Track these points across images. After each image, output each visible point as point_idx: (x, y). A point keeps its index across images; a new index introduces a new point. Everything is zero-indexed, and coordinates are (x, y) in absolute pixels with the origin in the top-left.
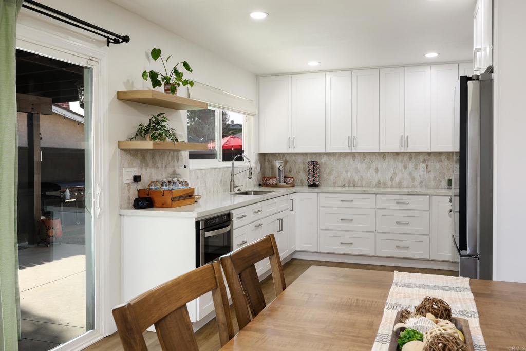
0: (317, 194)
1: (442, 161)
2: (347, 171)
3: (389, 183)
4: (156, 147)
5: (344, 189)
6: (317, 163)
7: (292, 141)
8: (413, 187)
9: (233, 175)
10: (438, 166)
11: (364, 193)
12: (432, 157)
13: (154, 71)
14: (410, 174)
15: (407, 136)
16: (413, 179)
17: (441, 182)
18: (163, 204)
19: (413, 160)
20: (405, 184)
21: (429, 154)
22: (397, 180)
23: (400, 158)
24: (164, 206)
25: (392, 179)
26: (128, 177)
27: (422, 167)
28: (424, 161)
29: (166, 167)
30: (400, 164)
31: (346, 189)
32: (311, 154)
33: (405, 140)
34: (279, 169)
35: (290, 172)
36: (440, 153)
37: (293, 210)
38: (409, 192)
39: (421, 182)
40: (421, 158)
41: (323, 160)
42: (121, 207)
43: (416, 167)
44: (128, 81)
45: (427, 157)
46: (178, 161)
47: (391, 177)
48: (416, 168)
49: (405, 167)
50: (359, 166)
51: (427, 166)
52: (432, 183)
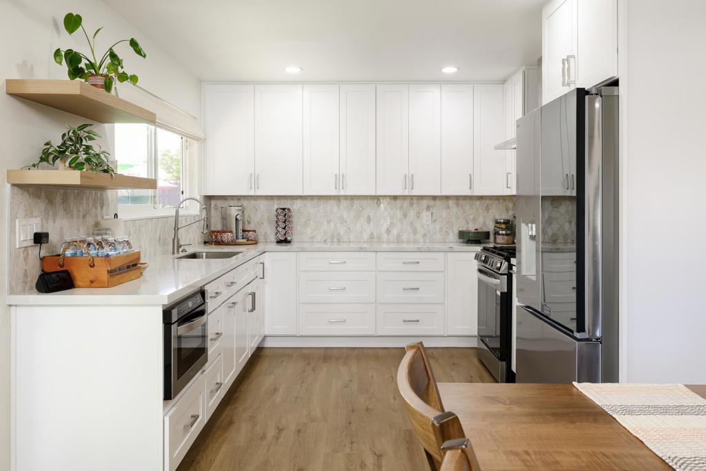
0: (295, 253)
1: (449, 208)
2: (329, 222)
3: (385, 237)
4: (87, 183)
5: (325, 246)
6: (289, 210)
7: (255, 179)
8: (415, 242)
9: (176, 229)
10: (444, 214)
11: (361, 250)
12: (438, 202)
13: (74, 50)
14: (412, 223)
15: (412, 175)
16: (415, 231)
17: (449, 234)
18: (92, 282)
19: (415, 206)
20: (405, 237)
21: (434, 198)
22: (395, 232)
23: (398, 202)
24: (94, 284)
25: (388, 231)
26: (24, 237)
27: (426, 216)
28: (428, 208)
29: (84, 216)
30: (398, 211)
31: (328, 246)
32: (280, 197)
33: (410, 180)
34: (236, 219)
35: (249, 223)
36: (448, 198)
37: (263, 278)
38: (419, 248)
39: (425, 235)
40: (425, 203)
41: (295, 206)
42: (12, 291)
43: (418, 215)
44: (25, 62)
45: (431, 202)
46: (102, 208)
47: (388, 229)
48: (418, 217)
49: (405, 215)
50: (345, 215)
51: (432, 213)
52: (438, 237)
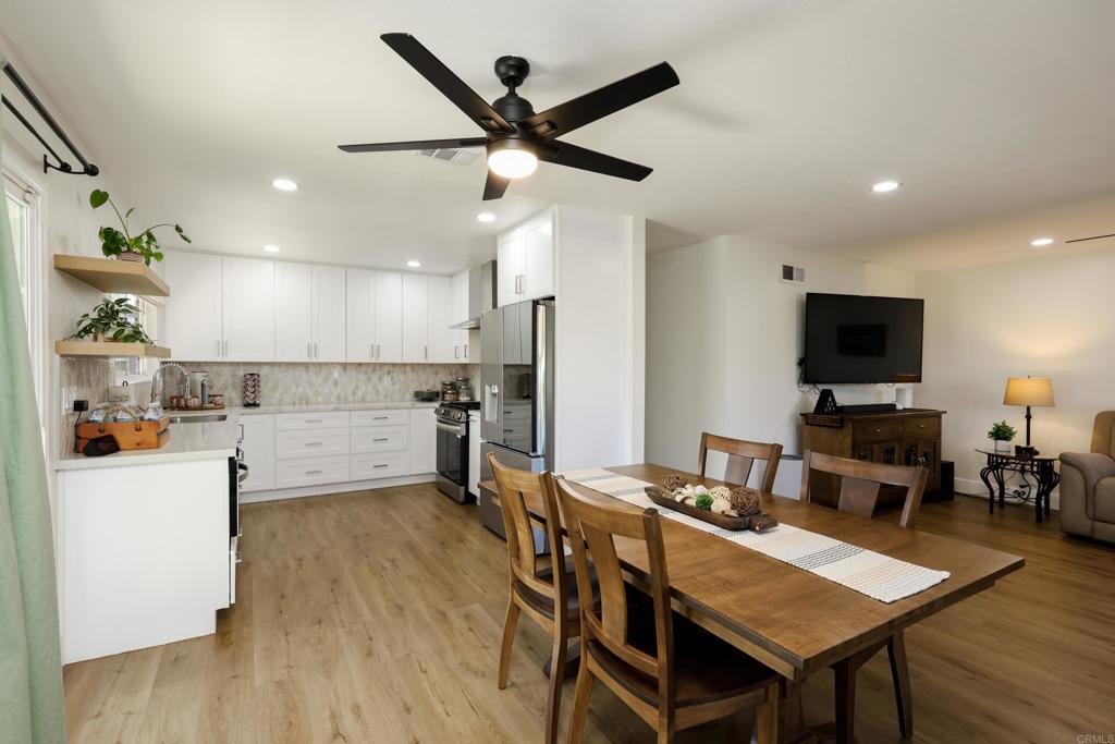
0: (272, 415)
1: (406, 374)
2: (297, 386)
3: (351, 398)
5: (292, 408)
6: (258, 375)
7: (223, 346)
8: (378, 401)
10: (402, 377)
11: (336, 409)
12: (397, 368)
14: (374, 387)
15: (379, 346)
16: (377, 392)
17: (406, 394)
18: (138, 445)
19: (377, 371)
20: (369, 398)
21: (394, 365)
22: (360, 393)
23: (363, 369)
24: (142, 446)
25: (354, 393)
27: (387, 379)
28: (389, 373)
30: (363, 376)
31: (297, 407)
32: (245, 364)
33: (375, 350)
34: (203, 385)
35: (211, 388)
36: (404, 365)
37: (243, 439)
38: (387, 406)
39: (386, 396)
40: (386, 369)
41: (263, 372)
43: (380, 379)
45: (392, 369)
47: (353, 391)
48: (380, 381)
49: (369, 379)
50: (314, 379)
51: (392, 378)
52: (397, 397)
